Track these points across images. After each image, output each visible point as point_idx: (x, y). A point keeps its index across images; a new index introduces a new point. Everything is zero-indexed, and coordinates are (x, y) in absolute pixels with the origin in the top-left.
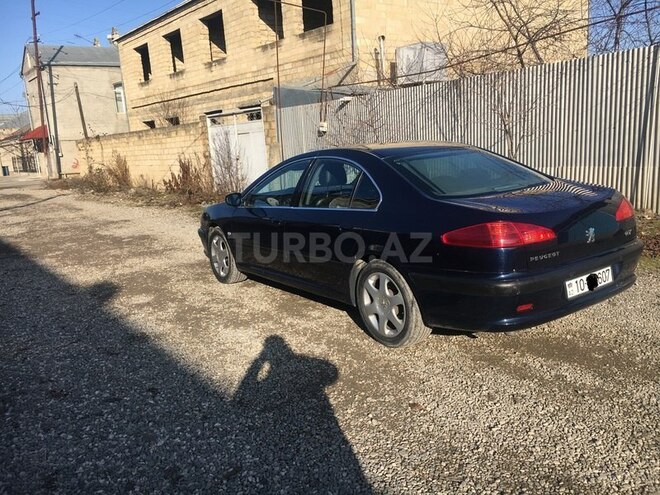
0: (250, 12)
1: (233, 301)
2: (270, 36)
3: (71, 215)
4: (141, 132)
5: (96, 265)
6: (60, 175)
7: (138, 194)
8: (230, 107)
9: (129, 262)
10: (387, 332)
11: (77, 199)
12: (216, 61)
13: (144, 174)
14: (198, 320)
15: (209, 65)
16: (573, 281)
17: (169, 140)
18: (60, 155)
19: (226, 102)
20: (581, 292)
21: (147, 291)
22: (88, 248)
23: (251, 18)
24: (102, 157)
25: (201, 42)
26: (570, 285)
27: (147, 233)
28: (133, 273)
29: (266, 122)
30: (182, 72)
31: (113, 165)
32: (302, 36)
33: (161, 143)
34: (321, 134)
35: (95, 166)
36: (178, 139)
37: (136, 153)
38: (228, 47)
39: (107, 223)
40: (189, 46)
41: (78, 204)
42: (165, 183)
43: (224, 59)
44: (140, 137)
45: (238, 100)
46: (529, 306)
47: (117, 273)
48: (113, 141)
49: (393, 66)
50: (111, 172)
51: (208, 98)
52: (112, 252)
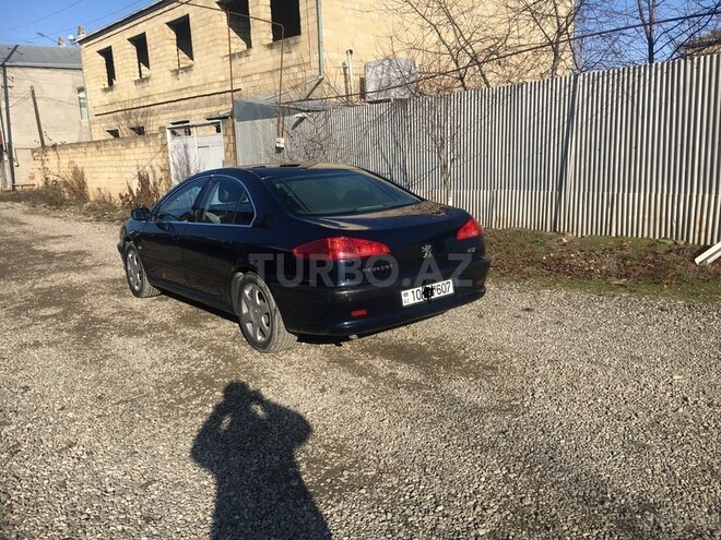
0: (219, 18)
1: (139, 313)
2: (238, 44)
3: (12, 229)
4: (99, 141)
5: (17, 280)
6: (14, 187)
7: (92, 209)
8: (198, 117)
9: (53, 276)
10: (259, 338)
11: (26, 213)
12: (183, 68)
13: (102, 187)
14: (95, 330)
15: (176, 72)
16: (409, 291)
17: (128, 151)
18: (15, 164)
19: (193, 112)
20: (417, 301)
21: (58, 304)
22: (16, 263)
23: (219, 24)
24: (59, 167)
25: (167, 47)
26: (406, 295)
27: (84, 248)
28: (51, 287)
29: (225, 135)
30: (147, 79)
31: (69, 177)
32: (270, 46)
33: (120, 155)
34: (279, 150)
35: (51, 178)
36: (137, 150)
37: (94, 164)
38: (195, 54)
39: (46, 238)
40: (155, 51)
41: (24, 218)
42: (121, 197)
43: (191, 66)
44: (98, 147)
45: (205, 111)
46: (364, 312)
47: (36, 286)
48: (70, 150)
49: (363, 82)
50: (66, 184)
51: (175, 107)
52: (39, 267)
